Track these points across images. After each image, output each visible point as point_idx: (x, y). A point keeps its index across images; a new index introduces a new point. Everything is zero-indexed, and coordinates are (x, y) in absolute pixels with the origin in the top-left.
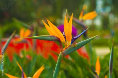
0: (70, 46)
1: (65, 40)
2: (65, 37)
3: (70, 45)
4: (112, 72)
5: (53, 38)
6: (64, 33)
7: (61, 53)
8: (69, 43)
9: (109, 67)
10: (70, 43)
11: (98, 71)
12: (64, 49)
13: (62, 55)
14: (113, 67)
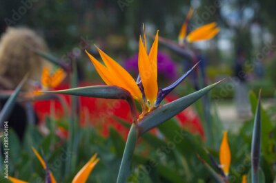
0: (154, 109)
1: (141, 96)
2: (143, 87)
3: (155, 106)
4: (259, 168)
5: (112, 92)
6: (140, 79)
7: (133, 126)
8: (152, 102)
9: (252, 154)
10: (155, 101)
11: (225, 165)
12: (141, 117)
13: (137, 131)
14: (261, 154)
